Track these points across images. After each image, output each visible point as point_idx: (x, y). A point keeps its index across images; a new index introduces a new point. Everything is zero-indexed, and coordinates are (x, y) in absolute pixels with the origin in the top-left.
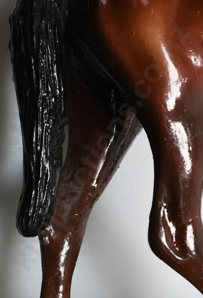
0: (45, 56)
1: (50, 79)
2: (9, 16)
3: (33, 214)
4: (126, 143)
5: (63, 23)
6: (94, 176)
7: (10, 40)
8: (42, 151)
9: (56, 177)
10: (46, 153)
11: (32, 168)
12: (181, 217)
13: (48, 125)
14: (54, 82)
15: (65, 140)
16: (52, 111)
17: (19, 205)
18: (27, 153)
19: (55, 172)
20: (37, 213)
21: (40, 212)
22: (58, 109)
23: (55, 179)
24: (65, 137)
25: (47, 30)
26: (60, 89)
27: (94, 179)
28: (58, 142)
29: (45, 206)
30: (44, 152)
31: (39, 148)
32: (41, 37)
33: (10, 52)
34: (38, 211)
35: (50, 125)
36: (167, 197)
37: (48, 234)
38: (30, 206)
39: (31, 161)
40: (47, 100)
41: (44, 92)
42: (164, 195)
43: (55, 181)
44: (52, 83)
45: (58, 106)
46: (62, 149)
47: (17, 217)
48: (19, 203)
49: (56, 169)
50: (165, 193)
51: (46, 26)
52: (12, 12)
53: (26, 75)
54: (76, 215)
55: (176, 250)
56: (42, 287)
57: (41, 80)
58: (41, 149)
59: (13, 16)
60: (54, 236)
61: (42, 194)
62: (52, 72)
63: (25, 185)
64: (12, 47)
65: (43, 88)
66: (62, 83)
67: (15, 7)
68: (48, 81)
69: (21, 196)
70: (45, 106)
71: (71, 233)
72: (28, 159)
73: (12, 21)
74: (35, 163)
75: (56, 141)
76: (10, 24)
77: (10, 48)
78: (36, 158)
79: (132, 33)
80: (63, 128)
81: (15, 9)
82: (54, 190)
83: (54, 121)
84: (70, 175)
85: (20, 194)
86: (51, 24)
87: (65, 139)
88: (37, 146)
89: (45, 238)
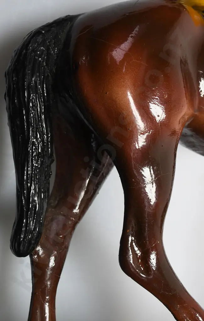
0: (35, 108)
1: (39, 127)
2: (5, 72)
3: (24, 239)
4: (104, 175)
5: (50, 78)
6: (77, 203)
7: (6, 93)
8: (32, 187)
9: (43, 207)
10: (35, 189)
11: (24, 200)
12: (146, 243)
13: (37, 165)
14: (42, 129)
15: (51, 176)
16: (41, 154)
17: (12, 231)
18: (19, 188)
19: (43, 203)
20: (27, 238)
21: (30, 237)
22: (46, 152)
23: (43, 209)
24: (51, 173)
25: (36, 87)
26: (47, 135)
27: (76, 206)
28: (46, 178)
29: (34, 232)
30: (34, 188)
31: (29, 185)
32: (31, 92)
33: (6, 101)
34: (28, 236)
35: (38, 165)
36: (134, 226)
37: (37, 253)
38: (22, 232)
39: (23, 195)
40: (36, 144)
41: (33, 138)
42: (132, 225)
43: (43, 211)
44: (40, 130)
45: (46, 149)
46: (49, 184)
47: (11, 240)
48: (13, 229)
49: (43, 201)
50: (133, 223)
51: (36, 82)
52: (8, 68)
53: (19, 123)
54: (61, 236)
55: (141, 269)
56: (32, 296)
57: (31, 128)
58: (31, 186)
59: (8, 72)
60: (42, 254)
61: (32, 222)
62: (41, 121)
63: (18, 215)
64: (7, 98)
65: (33, 135)
66: (49, 129)
67: (9, 64)
68: (37, 128)
69: (15, 223)
70: (35, 149)
71: (56, 252)
72: (20, 193)
73: (7, 76)
74: (26, 197)
75: (43, 178)
76: (5, 79)
77: (5, 99)
78: (27, 192)
79: (106, 93)
80: (50, 166)
81: (10, 67)
82: (41, 219)
83: (42, 162)
84: (57, 202)
85: (14, 221)
86: (40, 80)
87: (51, 174)
88: (27, 183)
89: (34, 257)
